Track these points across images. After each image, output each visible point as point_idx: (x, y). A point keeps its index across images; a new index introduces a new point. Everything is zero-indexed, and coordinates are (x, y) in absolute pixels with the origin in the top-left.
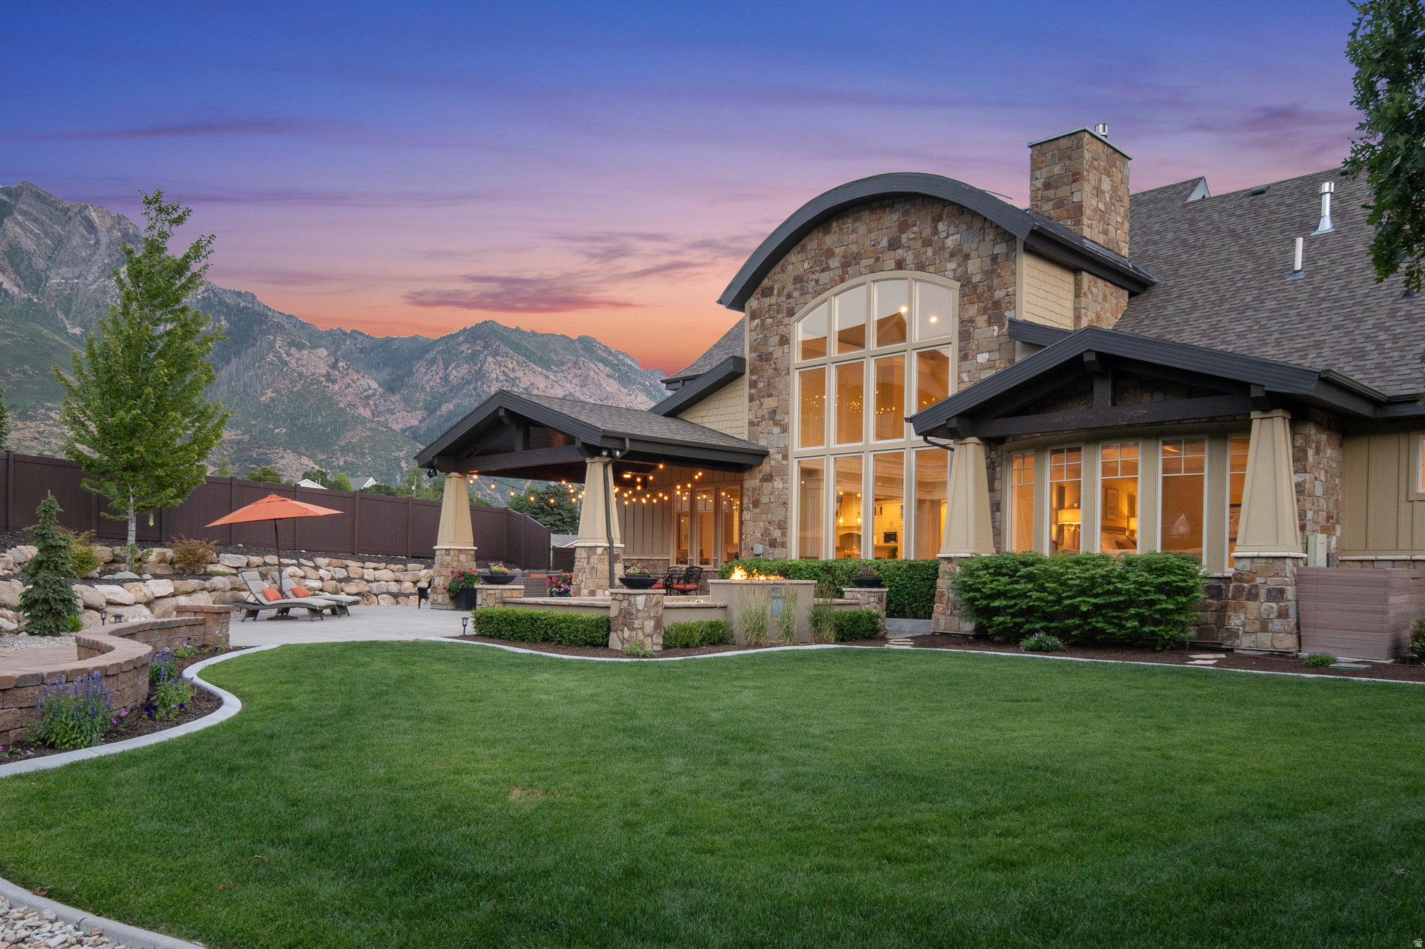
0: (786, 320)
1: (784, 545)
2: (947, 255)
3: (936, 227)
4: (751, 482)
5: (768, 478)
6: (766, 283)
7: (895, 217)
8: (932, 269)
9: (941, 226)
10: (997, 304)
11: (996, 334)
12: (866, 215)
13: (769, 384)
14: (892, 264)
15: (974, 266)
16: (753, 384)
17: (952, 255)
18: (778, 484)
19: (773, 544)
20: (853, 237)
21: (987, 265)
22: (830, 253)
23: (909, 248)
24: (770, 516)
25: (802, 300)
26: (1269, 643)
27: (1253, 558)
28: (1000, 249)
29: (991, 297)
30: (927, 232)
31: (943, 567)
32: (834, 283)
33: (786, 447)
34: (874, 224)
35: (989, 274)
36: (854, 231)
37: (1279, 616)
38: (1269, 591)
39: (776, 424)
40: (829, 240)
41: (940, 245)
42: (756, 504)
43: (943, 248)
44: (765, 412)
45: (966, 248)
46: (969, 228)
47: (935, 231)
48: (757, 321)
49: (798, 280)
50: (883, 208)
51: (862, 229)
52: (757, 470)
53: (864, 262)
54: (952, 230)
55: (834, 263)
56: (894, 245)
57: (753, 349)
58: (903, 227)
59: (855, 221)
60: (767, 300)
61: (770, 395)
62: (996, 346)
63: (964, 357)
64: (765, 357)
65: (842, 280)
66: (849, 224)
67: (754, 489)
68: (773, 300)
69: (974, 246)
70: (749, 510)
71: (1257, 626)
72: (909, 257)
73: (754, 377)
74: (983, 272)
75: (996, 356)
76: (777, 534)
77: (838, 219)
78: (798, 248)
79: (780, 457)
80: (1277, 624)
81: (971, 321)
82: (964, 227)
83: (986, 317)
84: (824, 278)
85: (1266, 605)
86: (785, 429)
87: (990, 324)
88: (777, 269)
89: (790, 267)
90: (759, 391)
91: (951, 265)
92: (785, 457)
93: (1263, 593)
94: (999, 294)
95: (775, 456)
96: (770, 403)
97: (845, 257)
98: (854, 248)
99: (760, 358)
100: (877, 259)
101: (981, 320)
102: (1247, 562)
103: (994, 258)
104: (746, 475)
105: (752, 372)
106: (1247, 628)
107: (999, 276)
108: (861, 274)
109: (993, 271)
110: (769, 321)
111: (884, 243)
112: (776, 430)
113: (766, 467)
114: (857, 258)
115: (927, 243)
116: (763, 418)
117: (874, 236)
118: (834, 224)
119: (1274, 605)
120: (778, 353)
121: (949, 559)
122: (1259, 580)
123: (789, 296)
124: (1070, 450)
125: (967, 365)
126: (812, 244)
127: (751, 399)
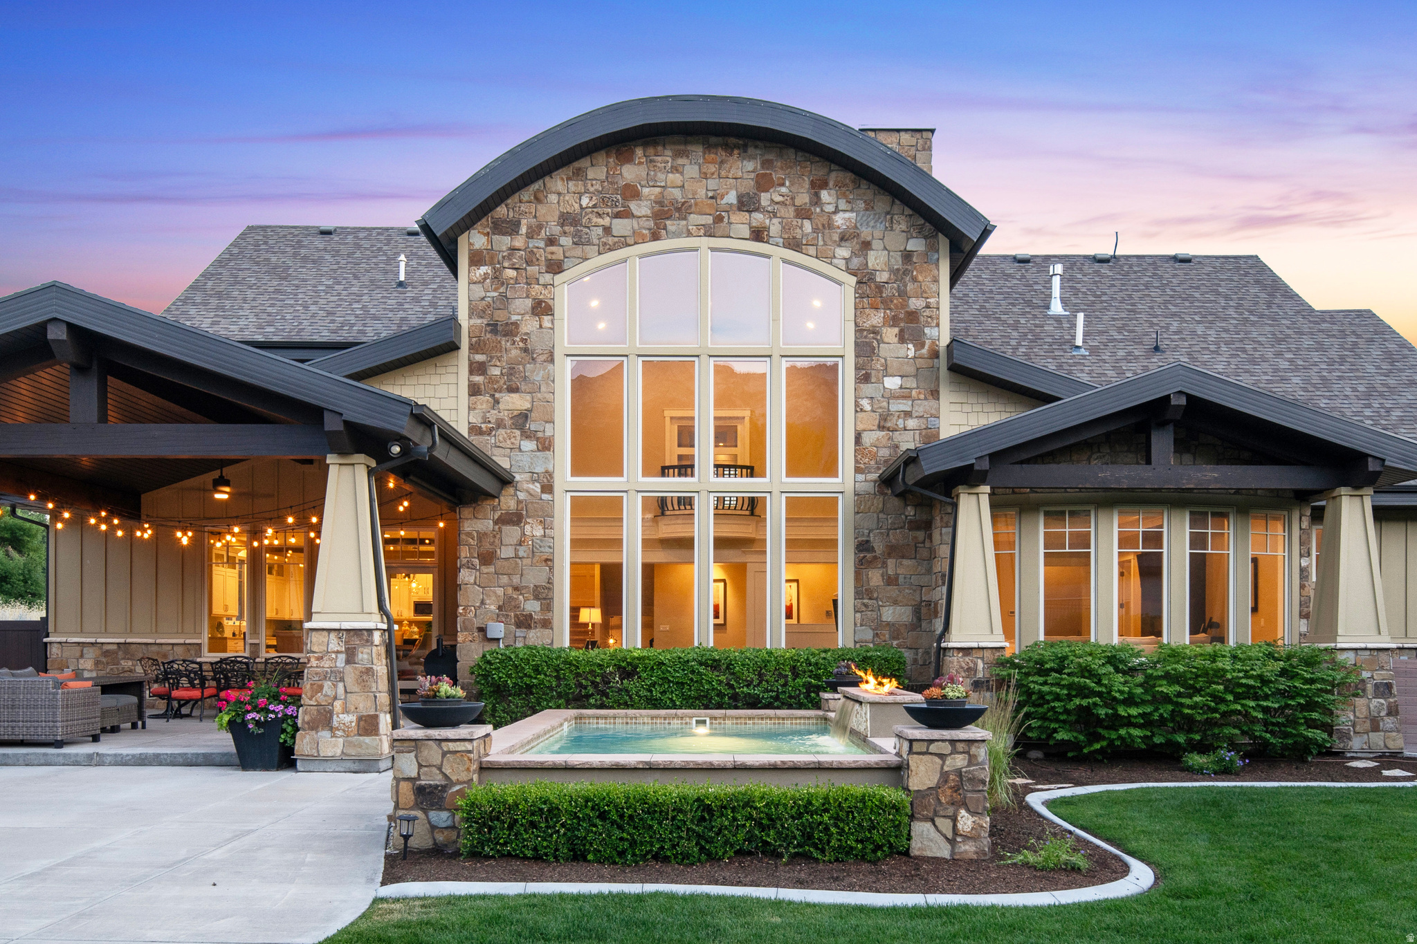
0: (547, 278)
1: (547, 624)
2: (836, 237)
3: (817, 195)
4: (476, 524)
5: (515, 519)
6: (501, 211)
7: (750, 165)
8: (812, 250)
9: (825, 195)
10: (913, 316)
11: (911, 354)
12: (697, 150)
13: (511, 372)
14: (746, 232)
15: (876, 259)
16: (477, 368)
17: (843, 238)
18: (534, 529)
19: (525, 622)
20: (675, 178)
21: (897, 262)
22: (631, 192)
23: (774, 214)
24: (516, 580)
25: (578, 251)
26: (1382, 744)
27: (1356, 650)
28: (917, 245)
29: (904, 305)
30: (803, 198)
31: (954, 663)
32: (638, 239)
33: (549, 474)
34: (712, 168)
35: (899, 275)
36: (675, 169)
37: (1389, 714)
38: (1376, 686)
39: (527, 435)
40: (630, 173)
41: (824, 220)
42: (487, 558)
43: (830, 225)
44: (505, 415)
45: (866, 233)
46: (869, 207)
47: (817, 200)
48: (484, 269)
49: (567, 219)
50: (729, 148)
51: (691, 170)
52: (487, 505)
53: (694, 219)
54: (843, 204)
55: (641, 208)
56: (747, 204)
57: (472, 312)
58: (764, 183)
59: (677, 155)
60: (507, 240)
61: (513, 390)
62: (911, 370)
63: (864, 377)
64: (503, 329)
65: (655, 237)
66: (665, 157)
67: (481, 536)
68: (519, 242)
69: (878, 234)
70: (470, 566)
71: (1368, 725)
72: (775, 227)
73: (480, 358)
74: (891, 271)
75: (911, 383)
76: (532, 607)
77: (645, 145)
78: (568, 171)
79: (537, 488)
80: (1389, 722)
81: (875, 331)
82: (861, 205)
83: (896, 330)
84: (621, 227)
85: (1375, 702)
86: (546, 445)
87: (902, 339)
88: (526, 194)
89: (553, 198)
90: (492, 380)
91: (843, 252)
92: (548, 488)
93: (1370, 687)
94: (915, 303)
95: (527, 487)
96: (515, 402)
97: (660, 202)
98: (677, 194)
99: (494, 328)
100: (719, 219)
101: (890, 334)
102: (1351, 655)
103: (907, 256)
104: (466, 512)
105: (474, 348)
106: (1358, 728)
107: (914, 280)
108: (689, 234)
109: (906, 272)
110: (511, 273)
111: (732, 198)
112: (528, 445)
113: (508, 502)
114: (683, 210)
115: (802, 213)
116: (500, 424)
117: (713, 184)
118: (639, 152)
119: (1382, 701)
120: (529, 325)
121: (966, 651)
122: (1365, 675)
123: (551, 241)
124: (1072, 514)
125: (868, 389)
126: (597, 171)
127: (474, 390)
